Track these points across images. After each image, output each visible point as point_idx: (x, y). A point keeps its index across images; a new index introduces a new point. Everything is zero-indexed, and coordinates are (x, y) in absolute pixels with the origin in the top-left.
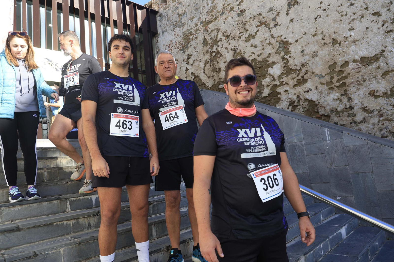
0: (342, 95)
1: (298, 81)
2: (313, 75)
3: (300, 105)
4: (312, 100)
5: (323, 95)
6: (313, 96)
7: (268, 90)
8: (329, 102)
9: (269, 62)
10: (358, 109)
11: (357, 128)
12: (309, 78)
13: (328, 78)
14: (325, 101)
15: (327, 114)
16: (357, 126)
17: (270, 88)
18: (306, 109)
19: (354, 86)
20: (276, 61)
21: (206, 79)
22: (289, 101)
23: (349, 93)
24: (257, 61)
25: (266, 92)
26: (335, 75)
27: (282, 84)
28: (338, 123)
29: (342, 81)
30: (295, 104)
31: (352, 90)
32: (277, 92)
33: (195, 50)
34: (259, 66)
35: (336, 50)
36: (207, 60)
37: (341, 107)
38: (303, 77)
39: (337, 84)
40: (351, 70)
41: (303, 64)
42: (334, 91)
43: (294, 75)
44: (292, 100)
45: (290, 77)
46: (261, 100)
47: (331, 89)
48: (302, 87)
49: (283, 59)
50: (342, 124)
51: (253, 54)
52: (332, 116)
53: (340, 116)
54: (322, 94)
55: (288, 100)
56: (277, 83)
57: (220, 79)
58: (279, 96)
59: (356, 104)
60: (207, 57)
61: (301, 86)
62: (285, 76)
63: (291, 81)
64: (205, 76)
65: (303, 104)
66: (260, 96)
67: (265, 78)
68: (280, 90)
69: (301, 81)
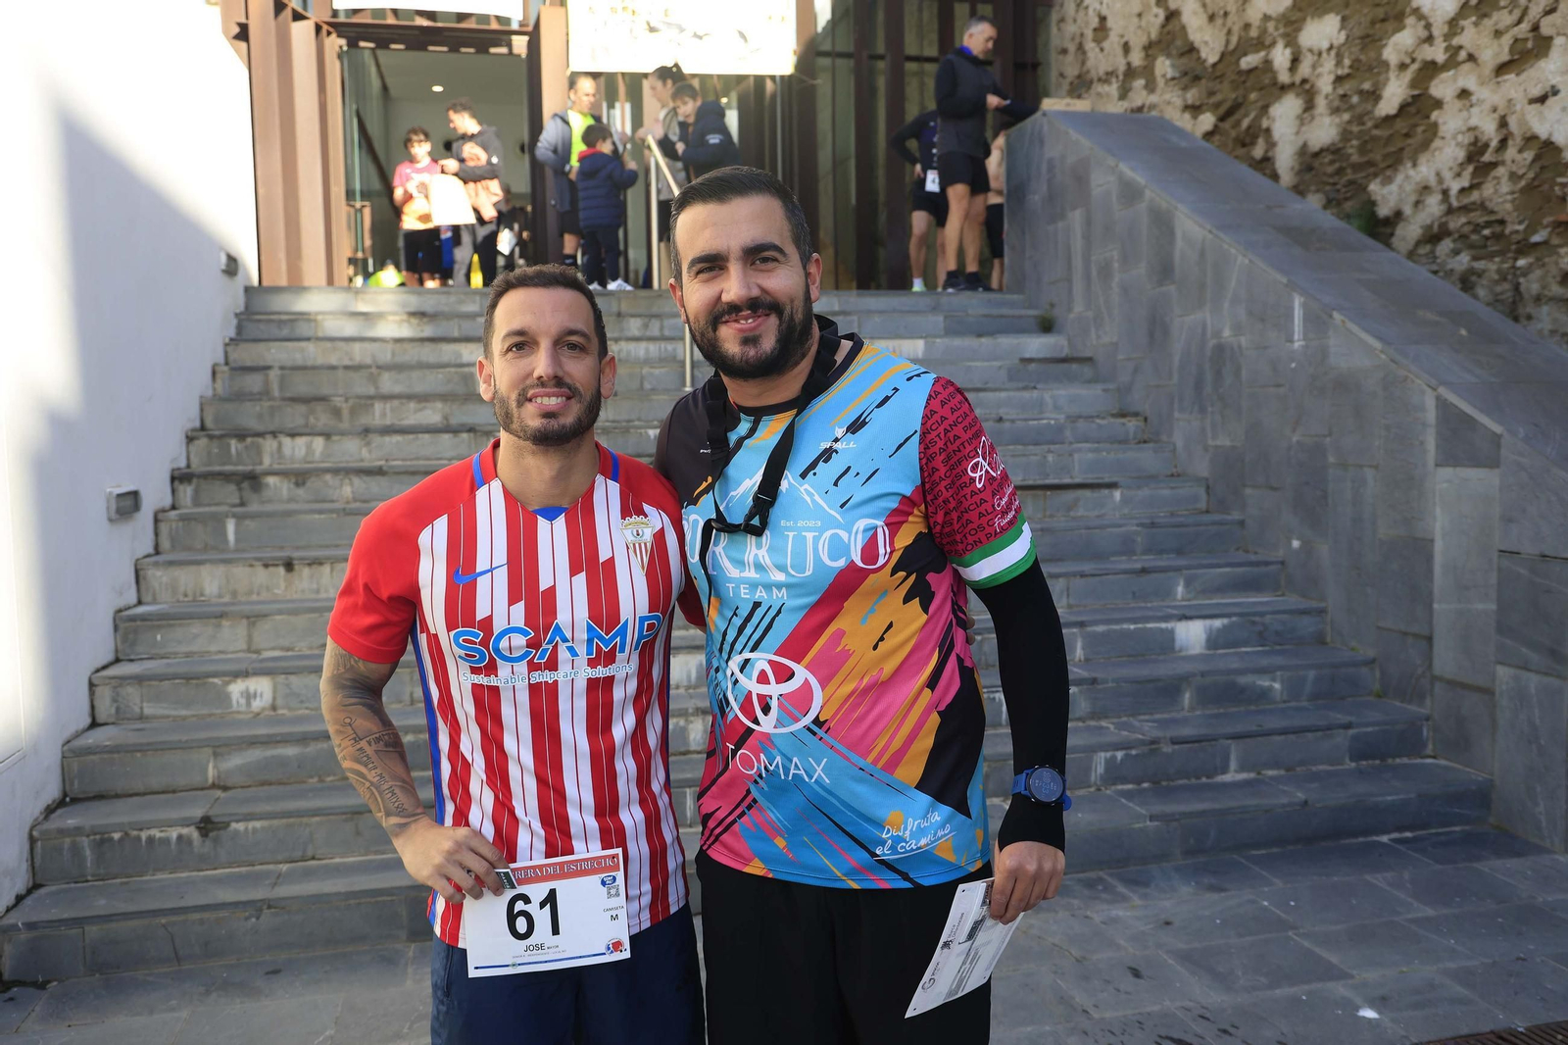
1: (1519, 46)
3: (1503, 163)
4: (1552, 143)
6: (1556, 124)
7: (1400, 86)
12: (1558, 34)
17: (1409, 75)
18: (1523, 183)
21: (1200, 29)
22: (1466, 141)
25: (1395, 92)
27: (1452, 63)
30: (1487, 157)
32: (1430, 97)
38: (1535, 28)
43: (1502, 20)
44: (1480, 136)
45: (1488, 23)
46: (1376, 132)
48: (1524, 76)
55: (1467, 135)
56: (1437, 53)
57: (1247, 26)
58: (1435, 115)
61: (1523, 71)
62: (1474, 19)
63: (1485, 43)
64: (1201, 10)
65: (1517, 158)
66: (1370, 112)
67: (1401, 28)
68: (1443, 88)
69: (1530, 45)
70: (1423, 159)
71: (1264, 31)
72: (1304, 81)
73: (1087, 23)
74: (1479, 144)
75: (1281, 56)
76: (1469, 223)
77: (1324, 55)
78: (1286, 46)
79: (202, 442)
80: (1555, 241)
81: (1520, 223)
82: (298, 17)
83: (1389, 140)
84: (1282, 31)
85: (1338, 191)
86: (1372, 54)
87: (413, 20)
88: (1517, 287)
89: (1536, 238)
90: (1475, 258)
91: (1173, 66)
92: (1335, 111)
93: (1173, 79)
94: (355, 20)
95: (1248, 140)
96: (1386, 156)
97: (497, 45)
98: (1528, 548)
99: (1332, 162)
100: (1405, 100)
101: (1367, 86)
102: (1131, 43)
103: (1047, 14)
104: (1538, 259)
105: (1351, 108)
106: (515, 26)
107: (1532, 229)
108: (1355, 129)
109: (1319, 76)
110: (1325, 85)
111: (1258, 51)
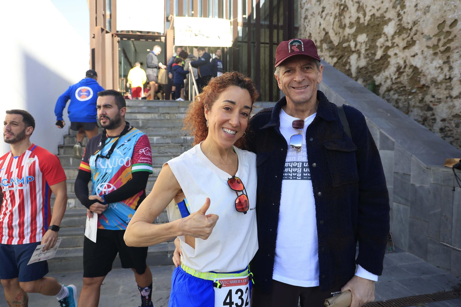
0: (444, 63)
1: (408, 43)
2: (422, 36)
3: (405, 72)
4: (416, 67)
5: (428, 61)
6: (417, 62)
7: (381, 52)
8: (431, 70)
9: (385, 19)
10: (457, 80)
11: (451, 104)
12: (418, 40)
13: (434, 41)
14: (428, 69)
15: (427, 85)
16: (452, 101)
17: (383, 49)
18: (410, 77)
19: (458, 52)
20: (391, 18)
21: (333, 37)
22: (396, 66)
23: (451, 60)
24: (376, 17)
25: (379, 54)
26: (442, 37)
27: (393, 47)
28: (436, 97)
29: (448, 45)
30: (401, 70)
31: (455, 56)
32: (388, 55)
33: (329, 2)
34: (377, 23)
35: (448, 4)
36: (336, 14)
37: (441, 78)
38: (412, 38)
39: (442, 49)
40: (459, 31)
41: (415, 22)
42: (438, 58)
43: (404, 36)
44: (400, 65)
45: (401, 37)
46: (375, 63)
47: (435, 54)
48: (409, 50)
49: (399, 15)
50: (439, 97)
51: (373, 8)
52: (431, 87)
53: (438, 88)
54: (426, 60)
55: (397, 64)
56: (389, 44)
57: (344, 36)
58: (389, 59)
59: (456, 75)
60: (337, 10)
62: (398, 36)
63: (401, 42)
64: (333, 32)
65: (409, 71)
66: (373, 58)
67: (380, 37)
68: (391, 52)
69: (411, 42)
70: (386, 70)
71: (348, 38)
72: (358, 50)
73: (307, 35)
74: (400, 67)
75: (352, 44)
76: (397, 87)
77: (363, 44)
78: (354, 41)
79: (68, 138)
80: (418, 92)
81: (410, 87)
82: (107, 32)
83: (378, 65)
84: (353, 37)
85: (366, 78)
86: (374, 44)
87: (136, 33)
88: (409, 103)
89: (413, 91)
90: (399, 96)
91: (327, 46)
92: (365, 58)
93: (327, 49)
94: (122, 33)
95: (345, 65)
96: (378, 69)
97: (157, 39)
98: (401, 172)
99: (365, 71)
100: (382, 56)
101: (373, 52)
102: (317, 40)
103: (297, 33)
104: (414, 96)
105: (369, 57)
106: (162, 35)
107: (412, 89)
108: (370, 62)
109: (361, 49)
110: (363, 51)
111: (347, 42)
